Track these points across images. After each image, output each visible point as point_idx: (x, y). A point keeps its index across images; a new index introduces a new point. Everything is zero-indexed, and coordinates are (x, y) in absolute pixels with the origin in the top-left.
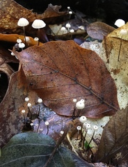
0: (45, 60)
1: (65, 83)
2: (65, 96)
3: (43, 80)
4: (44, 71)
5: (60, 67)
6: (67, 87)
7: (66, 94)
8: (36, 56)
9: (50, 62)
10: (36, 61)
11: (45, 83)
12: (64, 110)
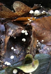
0: (41, 25)
1: (48, 33)
2: (49, 38)
3: (41, 33)
4: (41, 29)
5: (46, 27)
6: (49, 34)
7: (49, 37)
8: (37, 24)
9: (42, 25)
10: (37, 26)
11: (41, 34)
12: (49, 43)
